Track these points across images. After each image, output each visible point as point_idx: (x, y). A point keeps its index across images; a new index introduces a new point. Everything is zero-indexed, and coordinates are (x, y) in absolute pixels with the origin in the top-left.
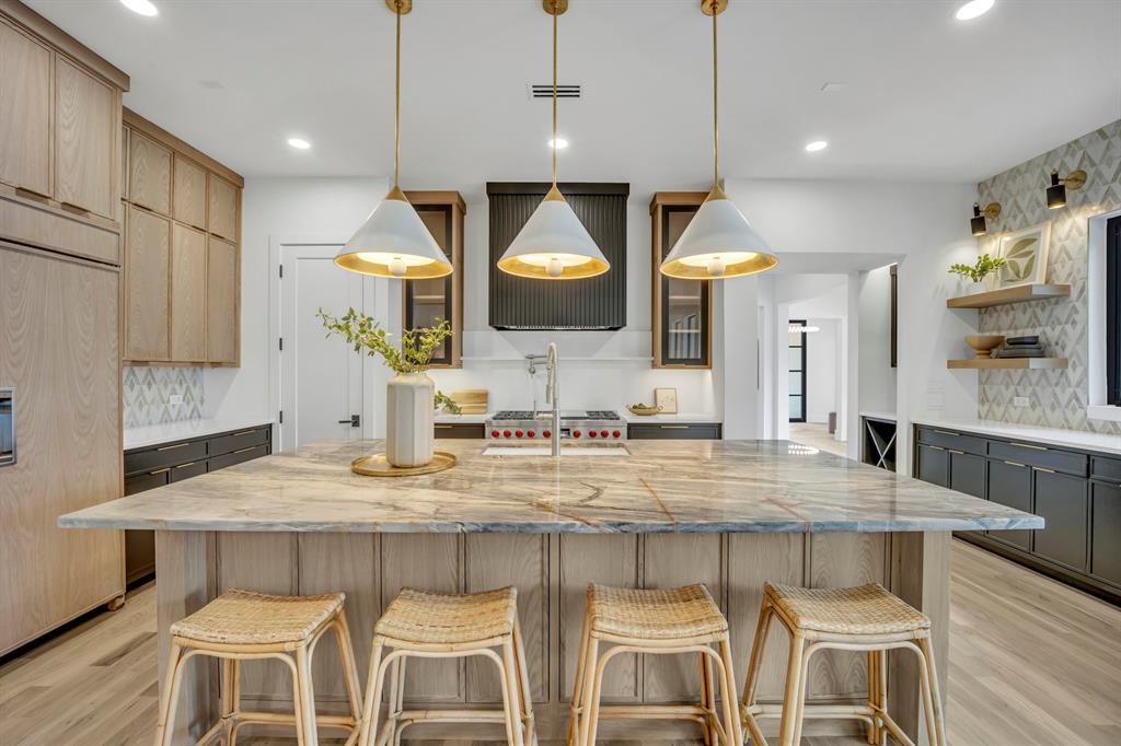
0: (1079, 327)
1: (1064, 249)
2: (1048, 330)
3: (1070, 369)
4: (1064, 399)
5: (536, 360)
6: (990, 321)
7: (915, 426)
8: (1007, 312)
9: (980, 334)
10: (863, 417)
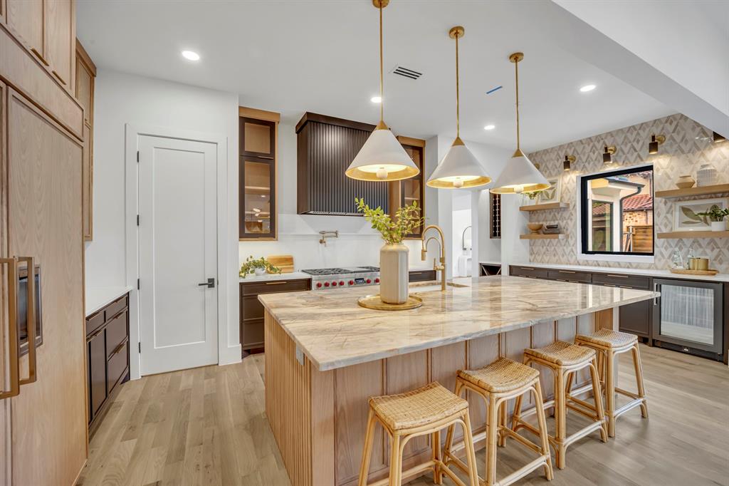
0: (573, 221)
1: (567, 188)
2: (560, 222)
3: (570, 238)
4: (567, 252)
5: (326, 234)
6: (535, 217)
7: (510, 266)
8: (542, 214)
9: (530, 223)
10: (480, 264)
